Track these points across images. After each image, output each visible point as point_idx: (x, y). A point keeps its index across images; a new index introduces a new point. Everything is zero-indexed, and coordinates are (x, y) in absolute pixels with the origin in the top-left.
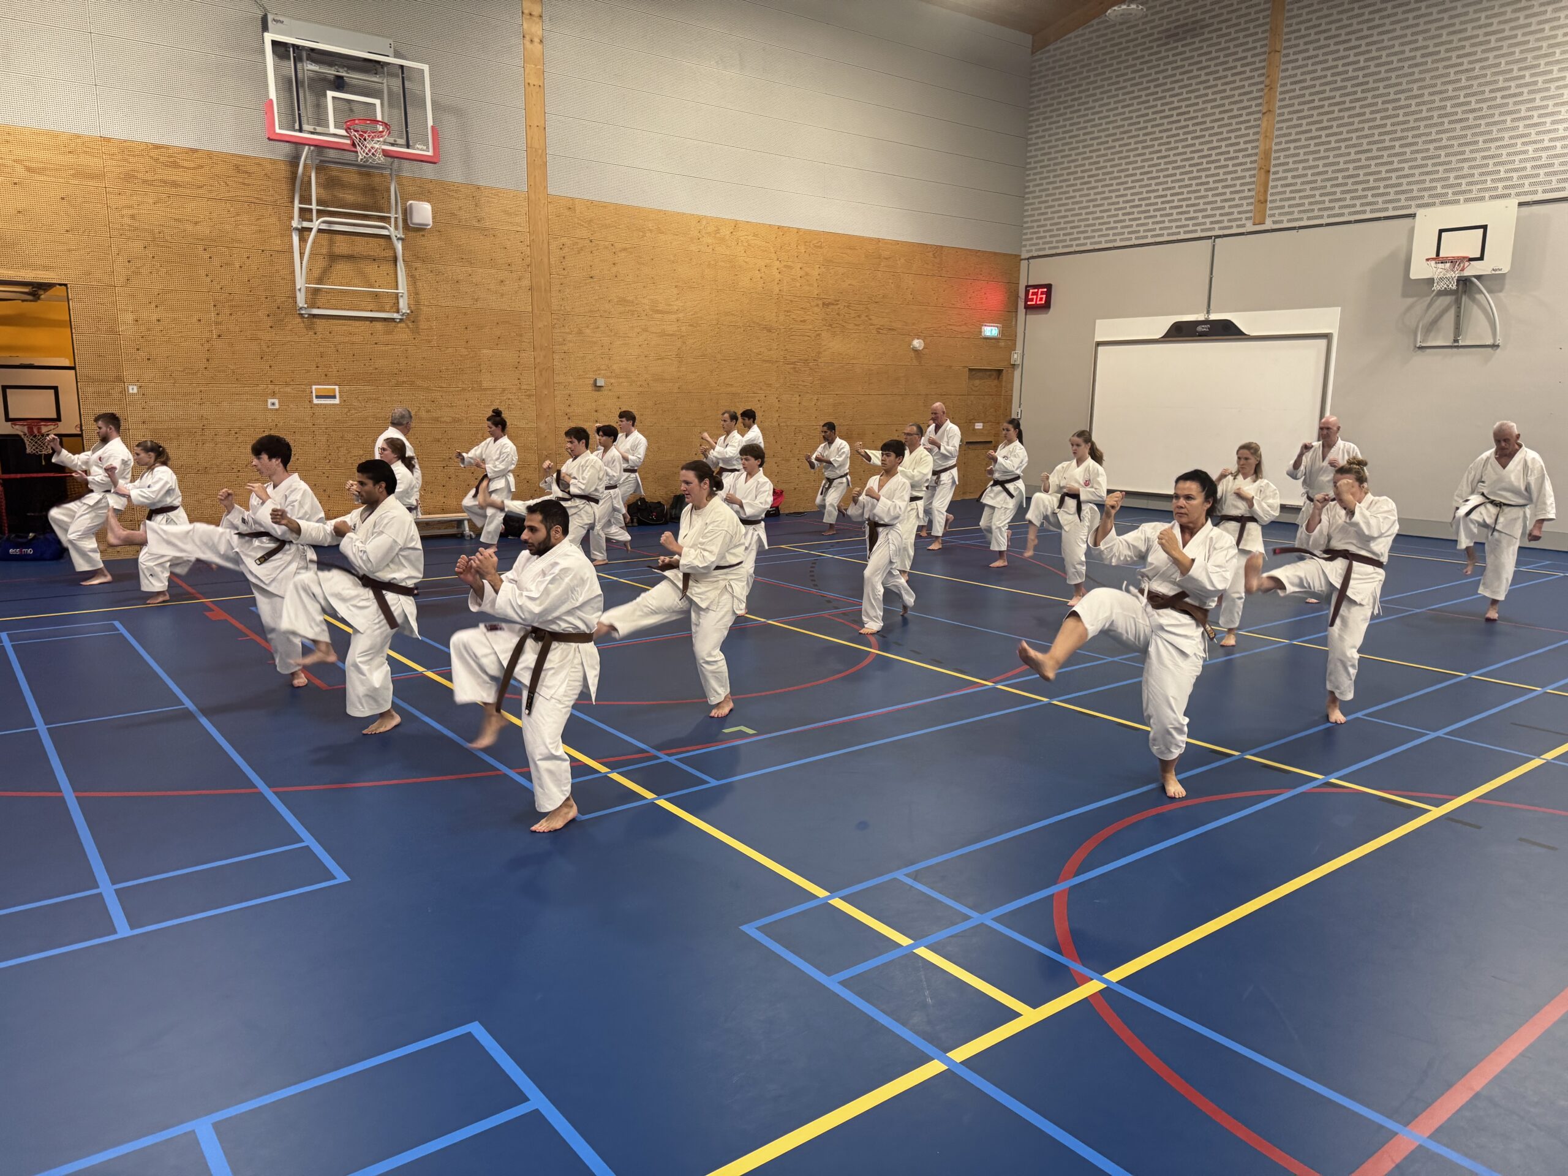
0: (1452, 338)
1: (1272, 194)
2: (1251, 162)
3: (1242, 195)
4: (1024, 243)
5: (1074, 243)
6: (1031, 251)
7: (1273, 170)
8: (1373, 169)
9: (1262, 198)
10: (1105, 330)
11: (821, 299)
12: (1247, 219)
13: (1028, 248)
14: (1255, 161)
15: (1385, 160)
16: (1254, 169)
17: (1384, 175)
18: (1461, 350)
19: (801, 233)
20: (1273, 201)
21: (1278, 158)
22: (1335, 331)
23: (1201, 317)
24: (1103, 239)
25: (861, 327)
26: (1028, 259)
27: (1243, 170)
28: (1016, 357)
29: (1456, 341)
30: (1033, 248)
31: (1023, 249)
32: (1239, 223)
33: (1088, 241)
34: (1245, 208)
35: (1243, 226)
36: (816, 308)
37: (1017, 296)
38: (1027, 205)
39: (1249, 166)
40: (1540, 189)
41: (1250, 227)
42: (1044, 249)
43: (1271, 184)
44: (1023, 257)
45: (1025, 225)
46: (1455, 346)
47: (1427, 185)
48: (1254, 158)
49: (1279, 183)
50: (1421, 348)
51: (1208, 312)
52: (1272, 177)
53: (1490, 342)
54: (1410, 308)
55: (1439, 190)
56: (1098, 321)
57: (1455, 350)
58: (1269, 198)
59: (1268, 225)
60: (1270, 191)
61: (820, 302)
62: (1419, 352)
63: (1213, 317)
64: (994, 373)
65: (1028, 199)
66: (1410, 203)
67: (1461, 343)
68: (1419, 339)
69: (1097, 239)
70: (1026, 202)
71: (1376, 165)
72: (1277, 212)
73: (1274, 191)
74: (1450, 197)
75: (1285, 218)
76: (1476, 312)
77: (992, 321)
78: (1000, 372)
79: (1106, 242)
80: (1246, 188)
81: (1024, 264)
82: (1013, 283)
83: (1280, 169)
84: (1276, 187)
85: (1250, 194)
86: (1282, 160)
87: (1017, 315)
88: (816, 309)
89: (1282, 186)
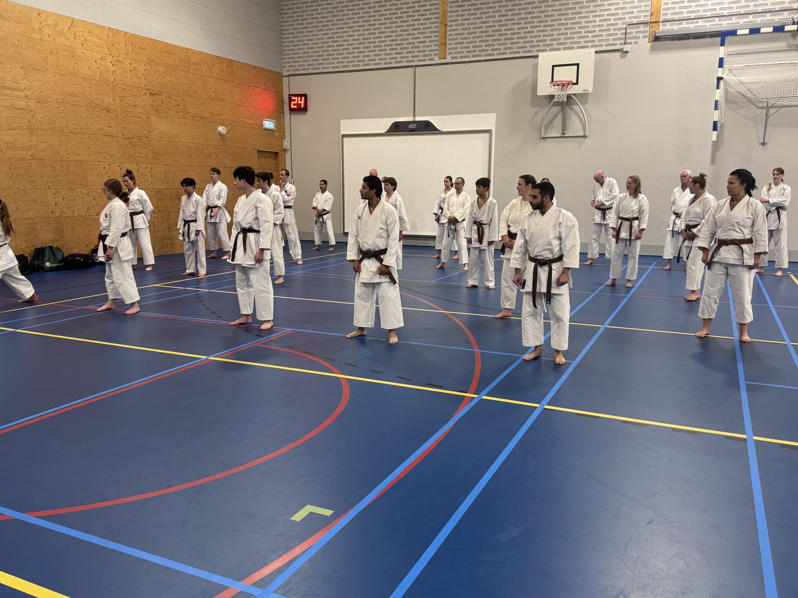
0: (561, 133)
1: (449, 40)
2: (435, 18)
3: (431, 39)
4: (284, 65)
5: (320, 67)
6: (290, 71)
7: (449, 24)
8: (510, 27)
9: (443, 42)
10: (347, 126)
11: (148, 89)
12: (435, 55)
13: (287, 68)
14: (437, 18)
15: (516, 21)
16: (437, 22)
17: (516, 31)
18: (566, 139)
19: (127, 36)
20: (450, 44)
21: (452, 16)
22: (493, 127)
23: (410, 119)
24: (340, 65)
25: (181, 114)
26: (288, 76)
27: (430, 23)
28: (286, 144)
29: (564, 134)
30: (291, 69)
31: (284, 69)
32: (430, 57)
33: (330, 66)
34: (433, 48)
35: (433, 60)
36: (144, 96)
37: (283, 102)
38: (283, 38)
39: (433, 20)
40: (604, 44)
41: (437, 60)
42: (299, 70)
43: (448, 33)
44: (284, 75)
45: (284, 53)
46: (563, 136)
47: (542, 38)
48: (436, 16)
49: (454, 33)
50: (544, 138)
51: (414, 116)
52: (448, 28)
53: (582, 134)
54: (536, 114)
55: (548, 42)
56: (341, 121)
57: (563, 139)
58: (448, 42)
59: (449, 59)
60: (448, 38)
61: (148, 92)
62: (543, 141)
63: (418, 119)
64: (273, 155)
65: (284, 34)
66: (532, 49)
67: (567, 135)
68: (543, 133)
69: (336, 65)
70: (283, 36)
71: (511, 24)
72: (453, 51)
73: (451, 37)
74: (555, 46)
75: (459, 55)
76: (573, 116)
77: (270, 118)
78: (276, 154)
79: (343, 67)
80: (433, 35)
81: (285, 80)
82: (279, 93)
83: (454, 23)
84: (451, 35)
85: (436, 39)
86: (454, 18)
87: (284, 115)
88: (145, 98)
89: (456, 34)
